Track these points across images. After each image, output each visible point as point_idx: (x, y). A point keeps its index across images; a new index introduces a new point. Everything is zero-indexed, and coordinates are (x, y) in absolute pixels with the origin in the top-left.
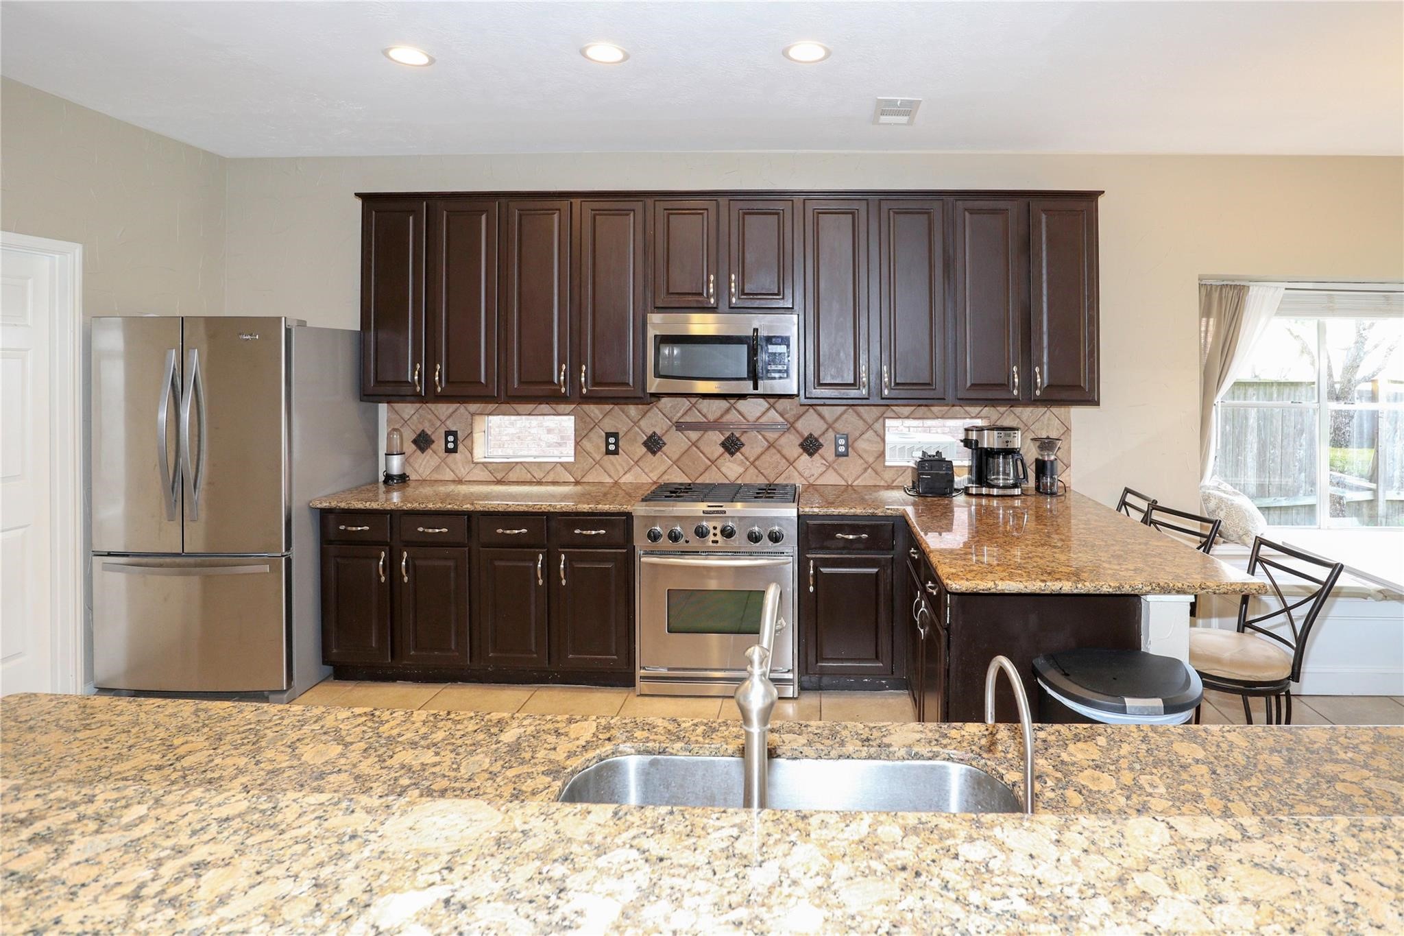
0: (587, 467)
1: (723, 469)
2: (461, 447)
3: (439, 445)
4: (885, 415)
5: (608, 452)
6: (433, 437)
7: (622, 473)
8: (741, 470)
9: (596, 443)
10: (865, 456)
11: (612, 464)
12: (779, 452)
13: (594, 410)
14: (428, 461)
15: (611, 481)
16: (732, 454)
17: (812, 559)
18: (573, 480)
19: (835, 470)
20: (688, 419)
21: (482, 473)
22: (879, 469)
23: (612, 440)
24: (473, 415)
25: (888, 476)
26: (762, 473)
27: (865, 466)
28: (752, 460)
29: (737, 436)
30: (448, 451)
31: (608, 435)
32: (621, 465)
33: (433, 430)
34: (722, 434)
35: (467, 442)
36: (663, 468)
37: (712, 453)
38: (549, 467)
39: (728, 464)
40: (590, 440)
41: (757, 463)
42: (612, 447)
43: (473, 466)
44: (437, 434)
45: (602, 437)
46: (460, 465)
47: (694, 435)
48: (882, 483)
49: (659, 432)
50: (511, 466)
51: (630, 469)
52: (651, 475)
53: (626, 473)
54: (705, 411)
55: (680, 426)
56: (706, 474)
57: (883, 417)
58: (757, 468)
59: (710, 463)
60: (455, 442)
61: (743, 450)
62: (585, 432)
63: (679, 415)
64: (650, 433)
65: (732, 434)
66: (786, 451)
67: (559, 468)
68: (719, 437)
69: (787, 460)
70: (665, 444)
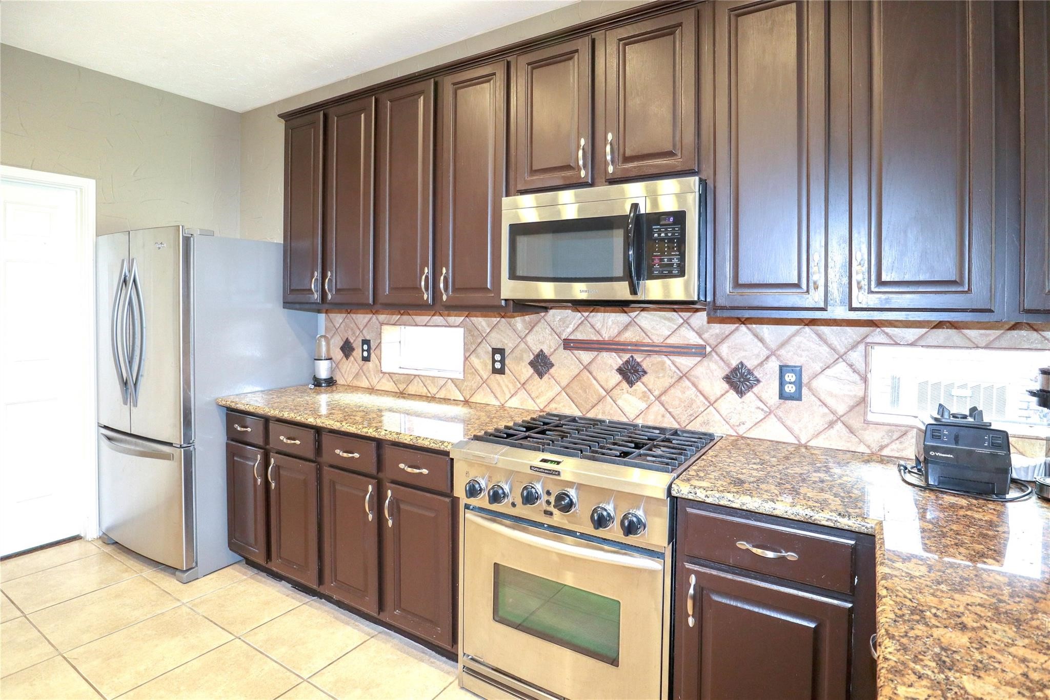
0: (475, 386)
1: (619, 402)
2: (373, 356)
3: (357, 353)
4: (869, 340)
5: (495, 371)
6: (354, 345)
7: (508, 396)
8: (643, 406)
9: (482, 362)
10: (830, 401)
11: (499, 384)
12: (694, 385)
13: (482, 323)
14: (351, 367)
15: (498, 403)
16: (631, 383)
17: (697, 573)
18: (463, 399)
19: (780, 419)
20: (579, 336)
21: (388, 383)
22: (856, 423)
23: (498, 357)
24: (382, 324)
25: (873, 438)
26: (670, 413)
27: (832, 417)
28: (657, 393)
29: (639, 360)
30: (364, 359)
31: (495, 351)
32: (507, 386)
33: (354, 338)
34: (620, 357)
35: (377, 351)
36: (551, 394)
37: (607, 381)
38: (442, 382)
39: (626, 396)
40: (478, 357)
41: (663, 398)
42: (498, 366)
43: (381, 375)
44: (356, 342)
45: (488, 353)
46: (372, 373)
47: (586, 356)
48: (862, 449)
49: (546, 351)
50: (410, 379)
51: (516, 393)
52: (538, 401)
53: (512, 396)
54: (598, 326)
55: (569, 344)
56: (600, 406)
57: (867, 343)
58: (663, 405)
59: (604, 393)
60: (369, 351)
61: (644, 379)
62: (474, 347)
63: (569, 330)
64: (537, 351)
65: (632, 357)
66: (705, 385)
67: (450, 385)
68: (615, 360)
69: (706, 398)
70: (552, 365)
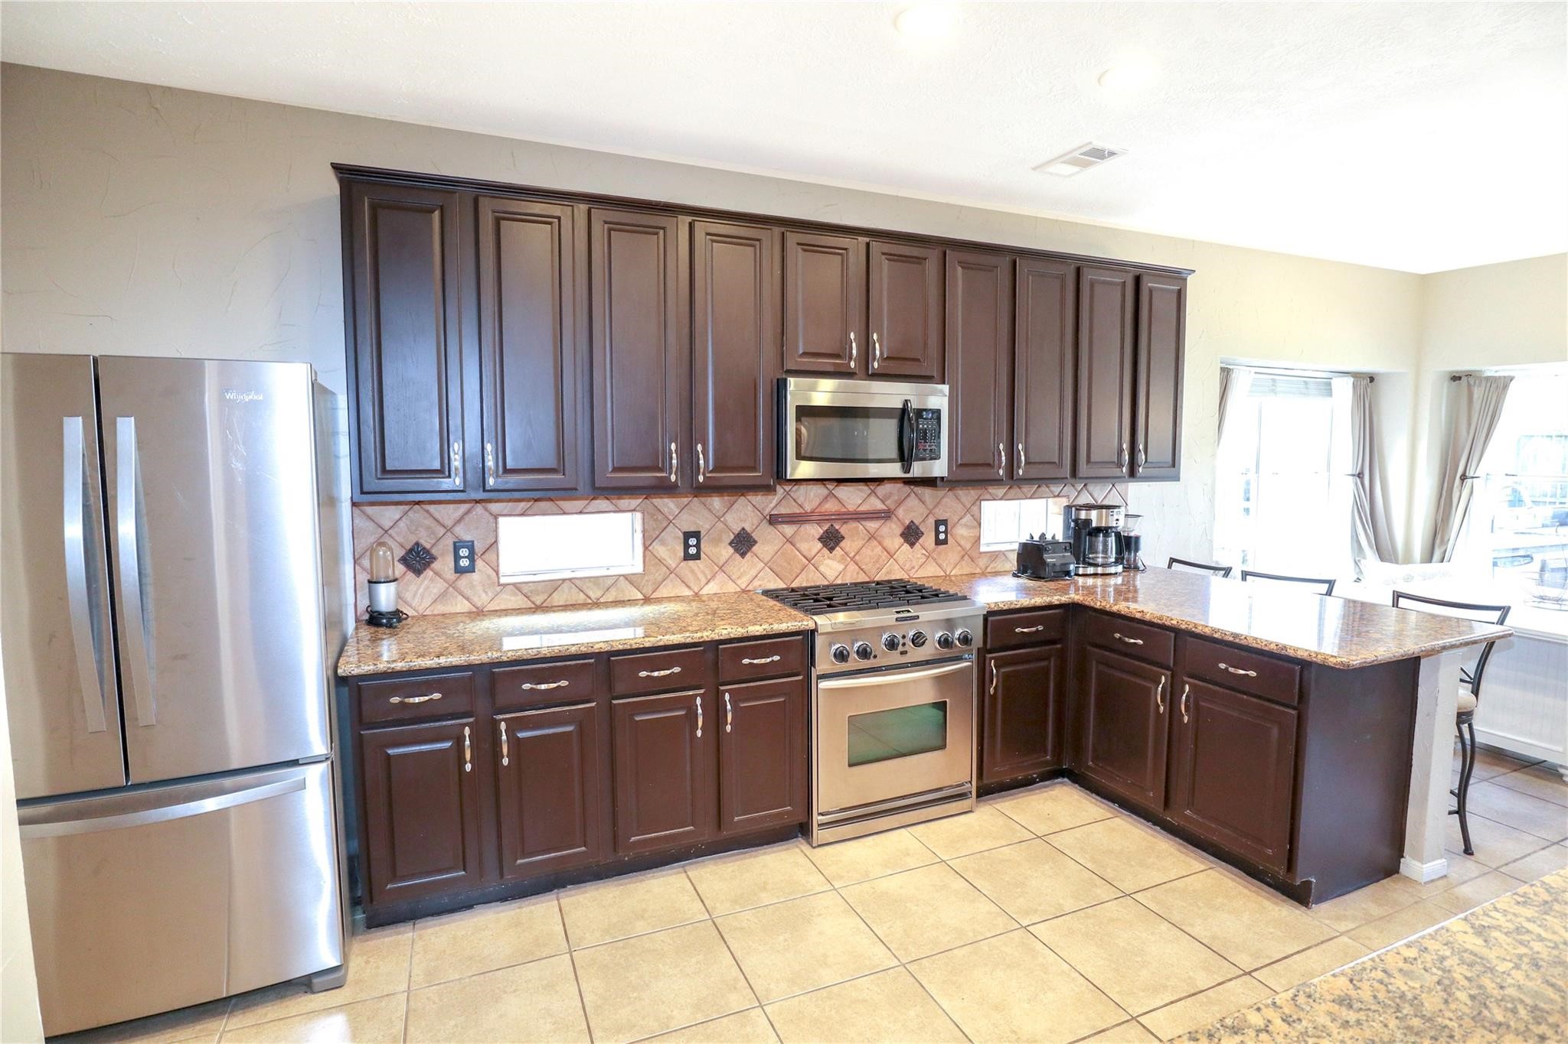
0: (660, 578)
1: (822, 568)
2: (479, 564)
3: (444, 564)
4: (981, 498)
5: (687, 557)
6: (434, 551)
7: (704, 581)
8: (841, 567)
9: (670, 550)
10: (962, 543)
11: (692, 571)
12: (880, 543)
13: (668, 505)
14: (427, 588)
15: (691, 593)
16: (831, 550)
18: (641, 597)
19: (935, 560)
20: (781, 511)
21: (513, 598)
22: (974, 554)
23: (692, 541)
24: (498, 516)
25: (982, 562)
26: (862, 570)
27: (963, 553)
28: (852, 555)
29: (837, 528)
30: (459, 570)
31: (687, 535)
32: (703, 573)
33: (433, 542)
34: (821, 527)
35: (490, 556)
36: (753, 572)
37: (810, 550)
38: (610, 582)
39: (827, 561)
40: (663, 543)
41: (857, 557)
42: (693, 551)
43: (498, 589)
44: (440, 545)
45: (679, 538)
46: (479, 588)
47: (789, 530)
48: (978, 571)
49: (748, 529)
50: (555, 585)
51: (714, 577)
52: (739, 582)
53: (709, 581)
54: (801, 500)
55: (773, 520)
56: (803, 575)
57: (979, 500)
58: (857, 564)
59: (807, 562)
60: (472, 557)
61: (842, 544)
62: (657, 533)
63: (771, 506)
64: (737, 530)
65: (832, 525)
66: (888, 543)
67: (622, 582)
68: (817, 530)
69: (888, 553)
70: (755, 542)
